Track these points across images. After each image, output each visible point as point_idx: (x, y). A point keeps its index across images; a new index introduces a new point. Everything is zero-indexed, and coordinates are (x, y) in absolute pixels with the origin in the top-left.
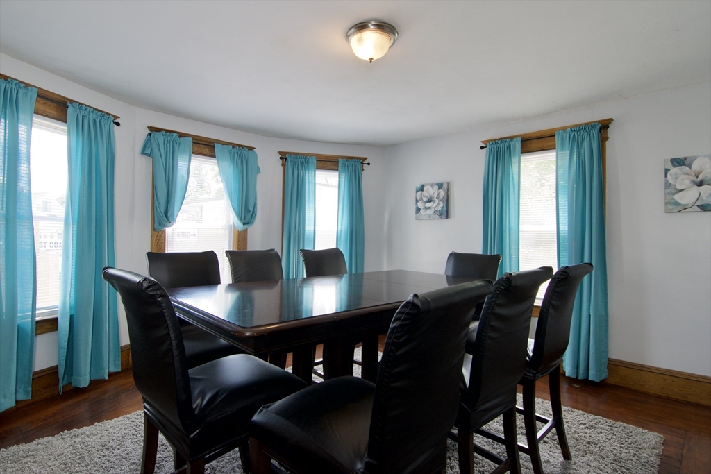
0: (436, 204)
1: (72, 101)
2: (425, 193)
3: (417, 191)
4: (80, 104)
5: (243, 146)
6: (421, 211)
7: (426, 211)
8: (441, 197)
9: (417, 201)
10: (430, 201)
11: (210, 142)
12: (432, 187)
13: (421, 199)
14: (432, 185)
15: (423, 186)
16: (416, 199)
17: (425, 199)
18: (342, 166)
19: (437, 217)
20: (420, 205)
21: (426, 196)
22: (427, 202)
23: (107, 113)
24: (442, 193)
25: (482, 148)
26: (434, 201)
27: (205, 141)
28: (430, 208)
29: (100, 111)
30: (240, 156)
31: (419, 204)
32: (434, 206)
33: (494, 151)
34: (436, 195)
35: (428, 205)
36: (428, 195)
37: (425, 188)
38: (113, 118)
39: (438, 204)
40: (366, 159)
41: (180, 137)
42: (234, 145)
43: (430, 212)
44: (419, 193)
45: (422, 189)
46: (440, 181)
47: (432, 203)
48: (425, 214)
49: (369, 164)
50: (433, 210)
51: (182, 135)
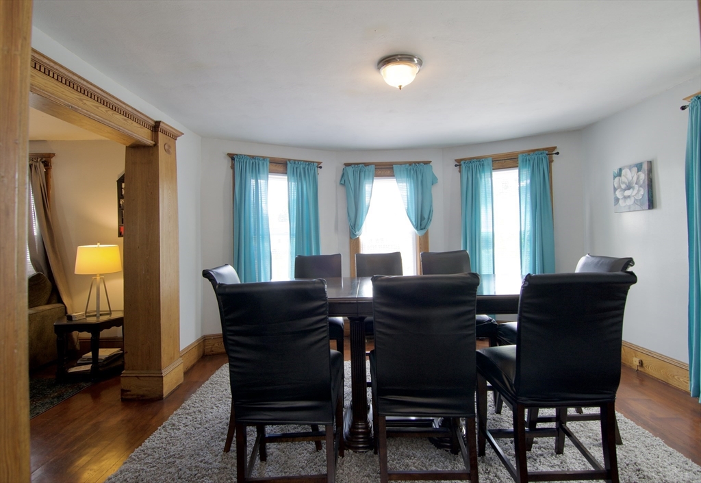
0: (635, 191)
1: (289, 160)
2: (623, 178)
3: (615, 177)
4: (295, 160)
5: (419, 163)
6: (620, 202)
7: (625, 202)
8: (641, 182)
9: (615, 189)
10: (629, 187)
11: (389, 165)
12: (630, 169)
13: (620, 187)
14: (630, 168)
15: (620, 170)
16: (614, 187)
17: (623, 186)
18: (523, 161)
19: (638, 207)
20: (618, 194)
21: (624, 183)
22: (625, 190)
23: (312, 162)
24: (643, 176)
25: (683, 108)
26: (633, 188)
27: (387, 165)
28: (629, 197)
29: (307, 162)
30: (416, 171)
31: (617, 192)
32: (634, 194)
33: (697, 109)
34: (635, 179)
35: (627, 193)
36: (626, 181)
37: (623, 172)
38: (317, 164)
39: (639, 191)
40: (555, 148)
41: (366, 166)
42: (410, 163)
43: (630, 202)
44: (617, 179)
45: (619, 174)
46: (638, 161)
47: (631, 190)
48: (624, 205)
49: (558, 153)
50: (633, 199)
51: (366, 164)
